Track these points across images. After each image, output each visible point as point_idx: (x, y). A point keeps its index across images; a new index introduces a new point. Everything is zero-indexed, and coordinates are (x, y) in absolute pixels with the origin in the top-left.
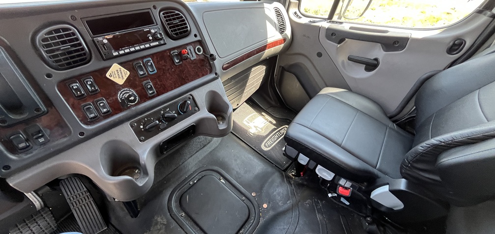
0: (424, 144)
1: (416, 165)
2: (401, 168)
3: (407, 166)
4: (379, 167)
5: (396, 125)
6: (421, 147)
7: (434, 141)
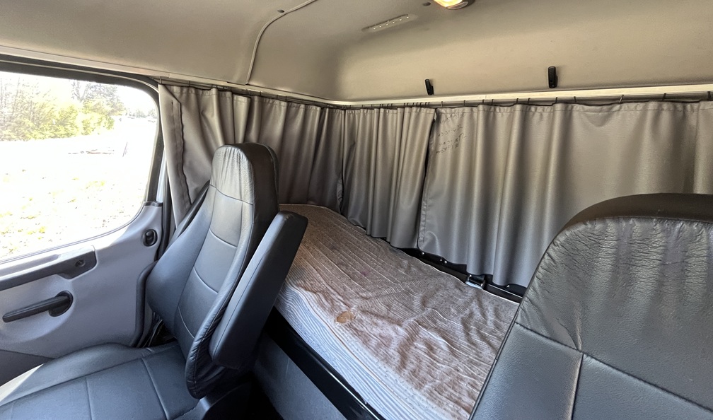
0: (191, 353)
1: (200, 376)
2: (191, 392)
3: (195, 385)
4: (170, 414)
5: (150, 347)
6: (191, 357)
7: (196, 343)
